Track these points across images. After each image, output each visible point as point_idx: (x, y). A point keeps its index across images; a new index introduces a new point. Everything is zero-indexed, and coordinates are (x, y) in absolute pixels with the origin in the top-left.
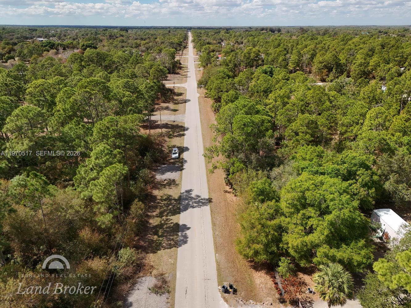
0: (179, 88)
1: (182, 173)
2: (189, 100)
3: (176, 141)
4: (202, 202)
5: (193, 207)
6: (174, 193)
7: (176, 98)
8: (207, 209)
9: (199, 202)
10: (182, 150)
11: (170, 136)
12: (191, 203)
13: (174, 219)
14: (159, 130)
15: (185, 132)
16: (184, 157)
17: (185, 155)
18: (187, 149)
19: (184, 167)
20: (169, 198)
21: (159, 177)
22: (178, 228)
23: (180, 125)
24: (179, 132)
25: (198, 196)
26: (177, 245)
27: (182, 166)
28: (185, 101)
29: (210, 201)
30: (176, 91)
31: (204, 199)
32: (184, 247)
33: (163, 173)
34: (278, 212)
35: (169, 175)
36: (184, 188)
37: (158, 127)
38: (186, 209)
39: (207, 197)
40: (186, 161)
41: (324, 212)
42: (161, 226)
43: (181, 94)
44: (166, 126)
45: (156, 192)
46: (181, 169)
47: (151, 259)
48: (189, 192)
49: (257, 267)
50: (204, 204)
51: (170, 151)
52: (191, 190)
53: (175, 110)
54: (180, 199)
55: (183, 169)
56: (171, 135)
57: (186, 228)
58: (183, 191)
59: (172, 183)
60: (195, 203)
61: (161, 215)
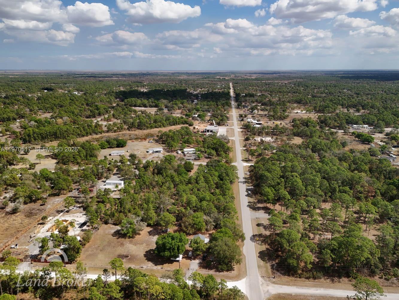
2: (251, 239)
3: (251, 200)
4: (241, 182)
12: (243, 182)
13: (246, 180)
15: (248, 204)
17: (246, 193)
20: (248, 184)
22: (245, 179)
23: (252, 210)
24: (251, 205)
32: (244, 177)
33: (252, 188)
35: (250, 187)
39: (239, 183)
40: (246, 191)
46: (247, 189)
52: (243, 184)
54: (245, 183)
56: (254, 204)
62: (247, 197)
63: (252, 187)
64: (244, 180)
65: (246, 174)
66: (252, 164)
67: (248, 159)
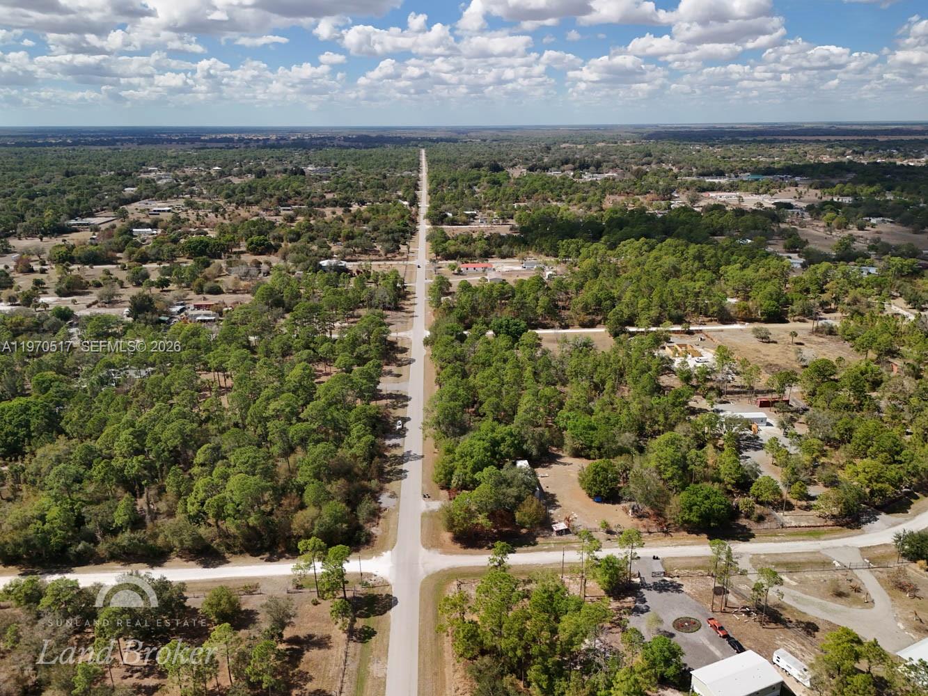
0: (402, 339)
1: (404, 439)
2: (414, 360)
3: (399, 412)
4: (417, 458)
5: (411, 460)
6: (398, 452)
7: (399, 356)
8: (420, 461)
10: (405, 420)
11: (394, 407)
12: (410, 458)
13: (399, 467)
14: (384, 402)
15: (408, 403)
16: (406, 427)
17: (407, 425)
18: (409, 419)
19: (406, 435)
20: (395, 456)
21: (388, 442)
22: (401, 471)
23: (403, 394)
24: (402, 402)
25: (415, 454)
26: (401, 479)
28: (410, 362)
29: (423, 457)
30: (399, 345)
31: (419, 456)
32: (405, 480)
33: (390, 439)
34: (454, 459)
35: (394, 441)
36: (405, 450)
37: (382, 397)
38: (407, 461)
39: (421, 455)
40: (408, 430)
41: (472, 457)
42: (391, 471)
43: (404, 350)
44: (390, 396)
45: (386, 454)
46: (403, 436)
47: (387, 486)
48: (409, 452)
49: (442, 488)
51: (396, 421)
53: (399, 376)
54: (403, 457)
57: (406, 471)
59: (396, 446)
60: (413, 458)
61: (391, 465)
64: (404, 467)
65: (394, 496)
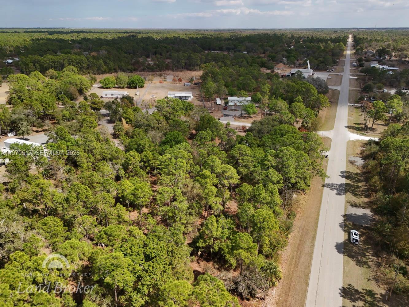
1: (345, 211)
5: (336, 184)
8: (327, 182)
9: (332, 186)
12: (338, 187)
13: (348, 182)
16: (343, 232)
18: (339, 248)
19: (343, 218)
20: (355, 195)
22: (347, 177)
25: (331, 189)
26: (347, 172)
27: (345, 220)
29: (324, 186)
31: (327, 187)
32: (343, 170)
39: (325, 188)
40: (341, 226)
48: (339, 194)
50: (328, 185)
52: (337, 194)
54: (346, 191)
55: (344, 216)
57: (342, 177)
58: (344, 196)
59: (354, 205)
60: (335, 186)
62: (341, 256)
63: (368, 212)
64: (344, 181)
65: (352, 163)
66: (373, 139)
67: (363, 126)
